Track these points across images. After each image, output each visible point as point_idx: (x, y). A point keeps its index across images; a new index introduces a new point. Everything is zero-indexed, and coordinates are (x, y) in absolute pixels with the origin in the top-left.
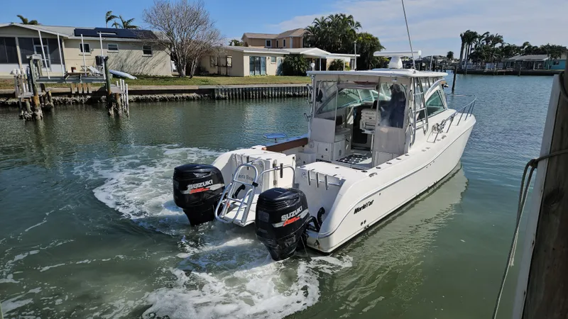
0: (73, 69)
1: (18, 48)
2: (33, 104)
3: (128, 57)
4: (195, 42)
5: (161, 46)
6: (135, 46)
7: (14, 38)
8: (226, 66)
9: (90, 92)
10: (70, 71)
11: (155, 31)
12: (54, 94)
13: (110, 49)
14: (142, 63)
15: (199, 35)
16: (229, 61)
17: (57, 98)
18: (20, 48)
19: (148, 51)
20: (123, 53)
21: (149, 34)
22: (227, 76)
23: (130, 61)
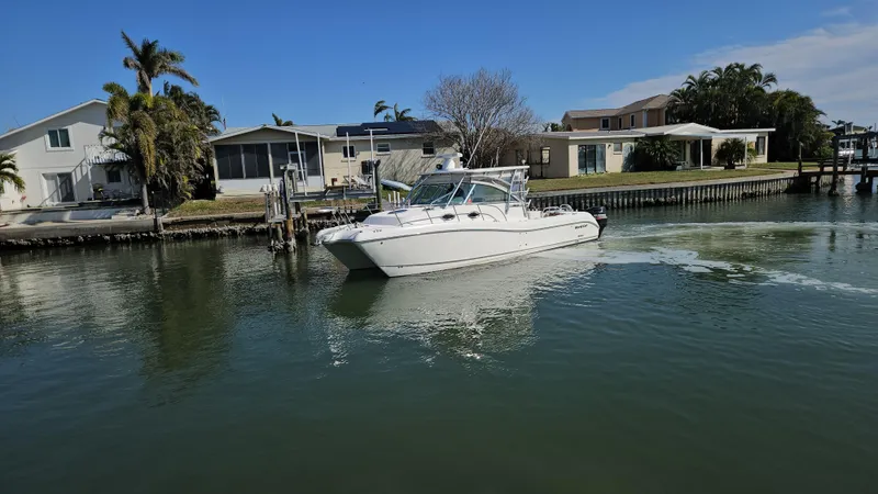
0: (334, 180)
1: (270, 156)
2: (285, 230)
3: (403, 159)
4: (497, 131)
5: (449, 140)
6: (413, 144)
7: (266, 145)
8: (541, 163)
9: (354, 211)
10: (330, 184)
11: (441, 121)
12: (311, 216)
13: (379, 150)
14: (422, 166)
15: (501, 120)
16: (546, 155)
17: (314, 222)
18: (273, 156)
19: (429, 150)
20: (396, 154)
21: (431, 126)
22: (542, 177)
23: (406, 165)
